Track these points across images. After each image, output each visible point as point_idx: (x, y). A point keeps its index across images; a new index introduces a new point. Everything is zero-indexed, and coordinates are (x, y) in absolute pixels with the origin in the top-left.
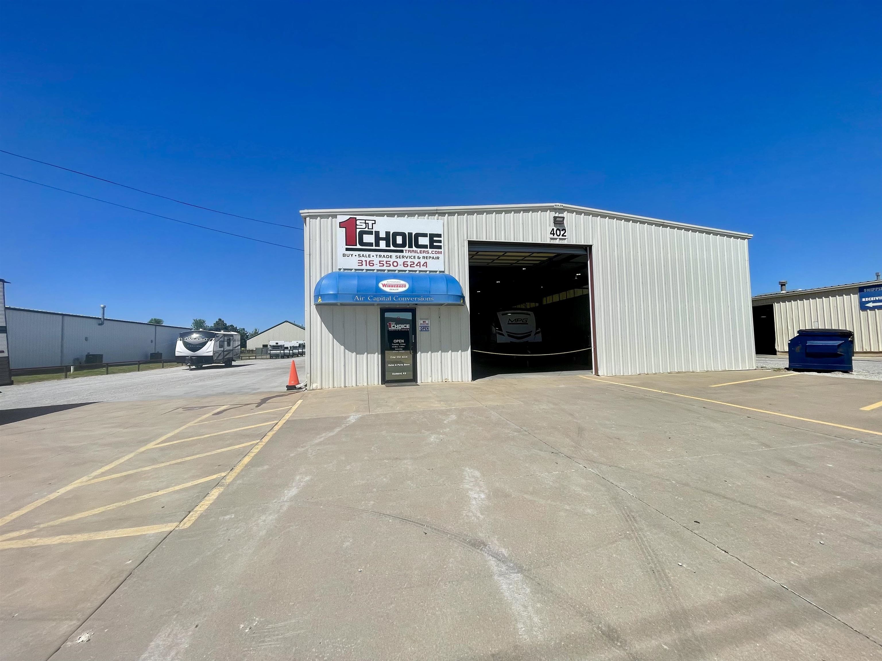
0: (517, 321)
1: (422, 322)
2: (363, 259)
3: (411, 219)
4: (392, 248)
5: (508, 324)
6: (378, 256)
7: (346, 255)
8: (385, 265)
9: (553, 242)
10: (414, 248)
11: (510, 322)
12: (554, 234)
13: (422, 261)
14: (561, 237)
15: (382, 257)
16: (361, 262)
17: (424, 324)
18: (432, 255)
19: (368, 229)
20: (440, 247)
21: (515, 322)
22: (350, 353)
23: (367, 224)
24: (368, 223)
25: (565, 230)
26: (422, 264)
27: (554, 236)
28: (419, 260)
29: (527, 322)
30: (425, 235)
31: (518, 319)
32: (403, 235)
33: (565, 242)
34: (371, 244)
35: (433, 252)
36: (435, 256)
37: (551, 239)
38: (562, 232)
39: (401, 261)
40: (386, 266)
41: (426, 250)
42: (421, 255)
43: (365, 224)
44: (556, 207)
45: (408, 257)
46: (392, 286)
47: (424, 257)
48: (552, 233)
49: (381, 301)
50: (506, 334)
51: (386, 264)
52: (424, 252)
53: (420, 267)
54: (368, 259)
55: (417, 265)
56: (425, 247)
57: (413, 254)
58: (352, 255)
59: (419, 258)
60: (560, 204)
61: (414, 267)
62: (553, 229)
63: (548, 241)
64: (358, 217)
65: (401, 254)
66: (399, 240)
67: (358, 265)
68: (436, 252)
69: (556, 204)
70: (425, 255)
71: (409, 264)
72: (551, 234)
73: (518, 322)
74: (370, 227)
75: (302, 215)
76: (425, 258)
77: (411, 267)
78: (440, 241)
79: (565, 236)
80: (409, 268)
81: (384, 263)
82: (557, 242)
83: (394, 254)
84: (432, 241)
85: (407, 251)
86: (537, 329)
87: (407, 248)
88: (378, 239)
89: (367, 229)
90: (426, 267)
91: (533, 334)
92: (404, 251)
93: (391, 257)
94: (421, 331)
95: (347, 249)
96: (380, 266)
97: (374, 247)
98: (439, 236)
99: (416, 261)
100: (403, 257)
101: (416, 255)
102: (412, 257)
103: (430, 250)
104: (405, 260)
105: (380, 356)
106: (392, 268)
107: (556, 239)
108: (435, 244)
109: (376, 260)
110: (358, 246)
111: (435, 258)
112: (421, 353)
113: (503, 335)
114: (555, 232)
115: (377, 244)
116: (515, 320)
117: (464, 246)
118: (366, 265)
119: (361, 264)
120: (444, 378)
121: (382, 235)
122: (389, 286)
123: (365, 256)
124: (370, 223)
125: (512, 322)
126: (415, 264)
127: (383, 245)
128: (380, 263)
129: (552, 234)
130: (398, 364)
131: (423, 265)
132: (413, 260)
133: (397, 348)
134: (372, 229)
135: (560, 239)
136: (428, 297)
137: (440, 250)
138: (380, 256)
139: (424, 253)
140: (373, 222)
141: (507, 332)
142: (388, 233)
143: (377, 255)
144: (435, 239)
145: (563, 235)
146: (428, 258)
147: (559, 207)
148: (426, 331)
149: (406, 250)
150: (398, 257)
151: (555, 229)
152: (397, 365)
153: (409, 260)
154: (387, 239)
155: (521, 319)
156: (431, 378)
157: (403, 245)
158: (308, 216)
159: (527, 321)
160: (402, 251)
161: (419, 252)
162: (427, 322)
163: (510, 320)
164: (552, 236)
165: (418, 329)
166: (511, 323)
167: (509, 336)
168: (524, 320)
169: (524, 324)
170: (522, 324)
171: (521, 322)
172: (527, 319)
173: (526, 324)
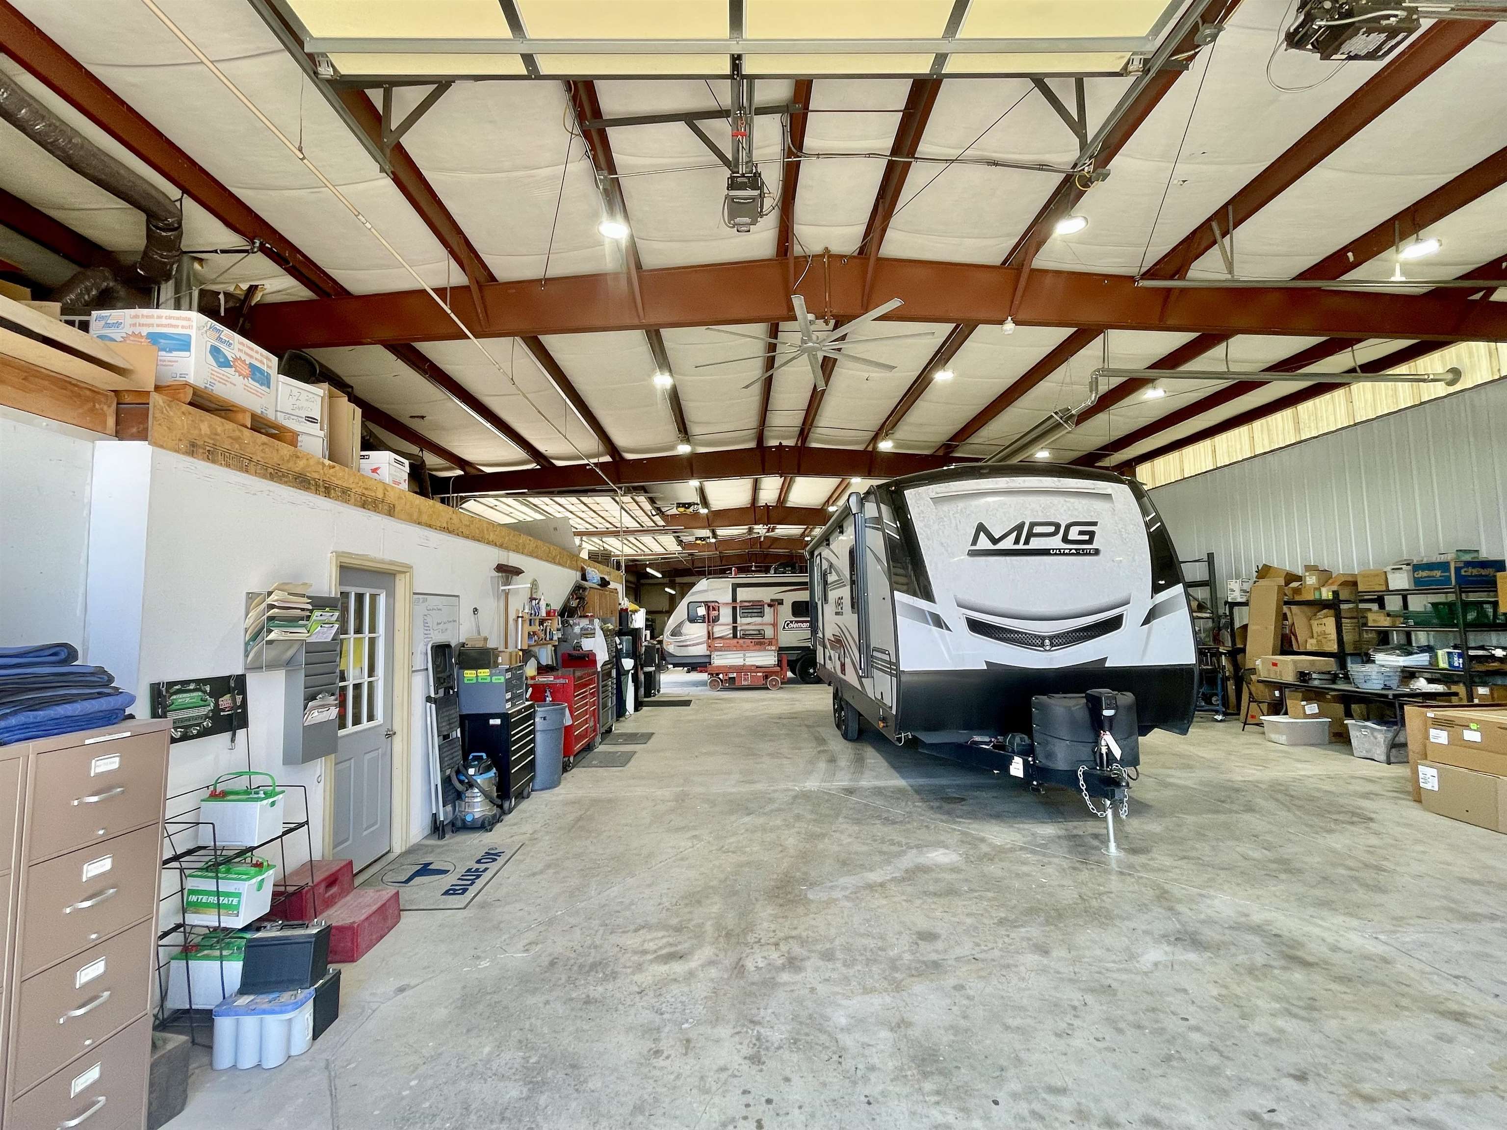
0: (1030, 535)
5: (973, 553)
11: (984, 543)
21: (1017, 541)
29: (1090, 541)
31: (1033, 525)
50: (956, 619)
73: (1036, 543)
86: (1156, 589)
91: (1133, 616)
113: (938, 622)
116: (1019, 528)
125: (995, 541)
141: (961, 605)
155: (1058, 526)
159: (1092, 534)
163: (981, 528)
166: (991, 546)
167: (976, 626)
168: (1073, 534)
169: (1078, 553)
170: (1061, 553)
171: (1055, 543)
172: (1094, 524)
173: (1090, 554)
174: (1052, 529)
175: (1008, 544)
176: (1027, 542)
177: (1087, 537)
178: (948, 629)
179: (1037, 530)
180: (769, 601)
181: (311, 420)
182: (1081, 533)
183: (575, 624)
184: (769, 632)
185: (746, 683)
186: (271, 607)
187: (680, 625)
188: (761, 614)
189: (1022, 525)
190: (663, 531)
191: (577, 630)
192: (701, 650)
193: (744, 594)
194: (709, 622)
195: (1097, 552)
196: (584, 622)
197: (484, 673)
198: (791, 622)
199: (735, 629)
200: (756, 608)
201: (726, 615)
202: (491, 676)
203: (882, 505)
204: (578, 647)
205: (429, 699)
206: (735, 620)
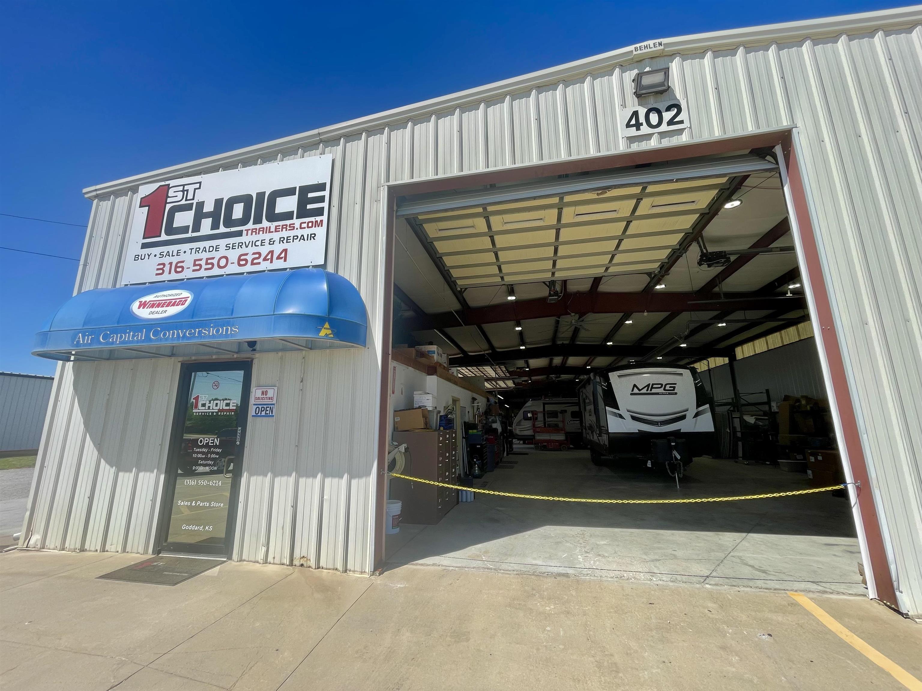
0: (652, 388)
1: (259, 394)
2: (166, 260)
3: (268, 166)
4: (222, 229)
5: (632, 394)
6: (194, 251)
7: (140, 258)
8: (204, 266)
9: (636, 147)
10: (265, 223)
11: (636, 391)
12: (638, 126)
13: (278, 248)
14: (664, 127)
15: (200, 252)
16: (162, 266)
17: (262, 399)
18: (299, 232)
19: (186, 200)
20: (319, 212)
21: (647, 390)
22: (108, 467)
23: (185, 192)
24: (187, 191)
25: (678, 107)
26: (275, 256)
27: (638, 129)
28: (271, 248)
29: (674, 390)
30: (290, 192)
31: (653, 384)
32: (246, 200)
33: (684, 139)
34: (185, 229)
35: (303, 226)
36: (306, 232)
37: (631, 139)
38: (667, 116)
39: (233, 255)
40: (206, 269)
41: (288, 222)
42: (276, 236)
43: (182, 193)
44: (639, 52)
45: (251, 243)
46: (158, 306)
47: (281, 240)
48: (633, 122)
49: (124, 342)
50: (627, 415)
51: (207, 264)
52: (284, 227)
53: (271, 262)
54: (175, 260)
55: (265, 259)
56: (288, 216)
57: (261, 236)
58: (149, 256)
59: (272, 242)
60: (651, 42)
61: (259, 263)
62: (635, 114)
63: (622, 148)
64: (172, 183)
65: (237, 240)
66: (238, 211)
67: (157, 274)
68: (310, 225)
69: (638, 45)
70: (285, 234)
71: (249, 258)
72: (628, 125)
73: (654, 391)
74: (190, 196)
75: (86, 196)
76: (285, 241)
77: (253, 264)
78: (321, 199)
79: (682, 122)
80: (249, 268)
81: (203, 263)
82: (653, 144)
83: (222, 242)
84: (303, 202)
85: (250, 232)
86: (698, 406)
87: (250, 225)
88: (200, 216)
89: (183, 202)
90: (285, 260)
91: (690, 415)
92: (244, 233)
93: (217, 249)
94: (256, 416)
95: (144, 246)
96: (194, 271)
97: (190, 235)
98: (321, 187)
99: (264, 250)
100: (240, 245)
101: (267, 237)
102: (258, 243)
103: (297, 222)
104: (244, 250)
105: (162, 477)
106: (216, 271)
107: (648, 137)
108: (309, 207)
109: (188, 259)
110: (164, 237)
111: (306, 238)
112: (251, 474)
113: (621, 416)
114: (642, 119)
115: (197, 227)
116: (648, 385)
117: (377, 201)
118: (170, 273)
119: (161, 271)
120: (297, 554)
121: (209, 208)
122: (153, 306)
123: (171, 255)
124: (191, 188)
125: (640, 390)
126: (262, 257)
127: (206, 224)
128: (195, 265)
129: (633, 126)
130: (199, 503)
131: (279, 258)
132: (259, 249)
133: (202, 459)
134: (193, 199)
135: (663, 135)
136: (228, 324)
137: (319, 219)
138: (197, 250)
139: (284, 230)
140: (197, 186)
141: (628, 411)
142: (218, 202)
143: (191, 249)
144: (310, 195)
145: (670, 123)
146: (291, 241)
147: (649, 50)
148: (267, 416)
149: (247, 230)
150: (231, 246)
151: (642, 112)
152: (196, 503)
153: (251, 250)
154: (215, 215)
155: (662, 385)
156: (264, 549)
157: (244, 221)
158: (97, 196)
159: (674, 388)
160: (239, 234)
161: (273, 229)
162: (270, 393)
163: (635, 386)
164: (633, 132)
165: (252, 410)
166: (638, 392)
167: (634, 418)
168: (668, 387)
169: (669, 394)
170: (663, 394)
171: (661, 390)
172: (676, 384)
173: (673, 394)
174: (660, 386)
175: (644, 391)
176: (651, 390)
177: (672, 389)
178: (624, 419)
179: (655, 386)
180: (560, 411)
181: (445, 363)
182: (670, 387)
183: (490, 418)
184: (561, 425)
185: (551, 448)
186: (449, 409)
187: (520, 421)
188: (556, 416)
189: (650, 384)
190: (508, 379)
191: (490, 420)
192: (530, 433)
193: (548, 408)
194: (533, 420)
195: (676, 394)
196: (493, 418)
197: (475, 431)
198: (571, 420)
199: (545, 423)
200: (554, 414)
201: (540, 416)
202: (477, 432)
203: (601, 378)
204: (491, 426)
205: (463, 437)
206: (545, 419)
